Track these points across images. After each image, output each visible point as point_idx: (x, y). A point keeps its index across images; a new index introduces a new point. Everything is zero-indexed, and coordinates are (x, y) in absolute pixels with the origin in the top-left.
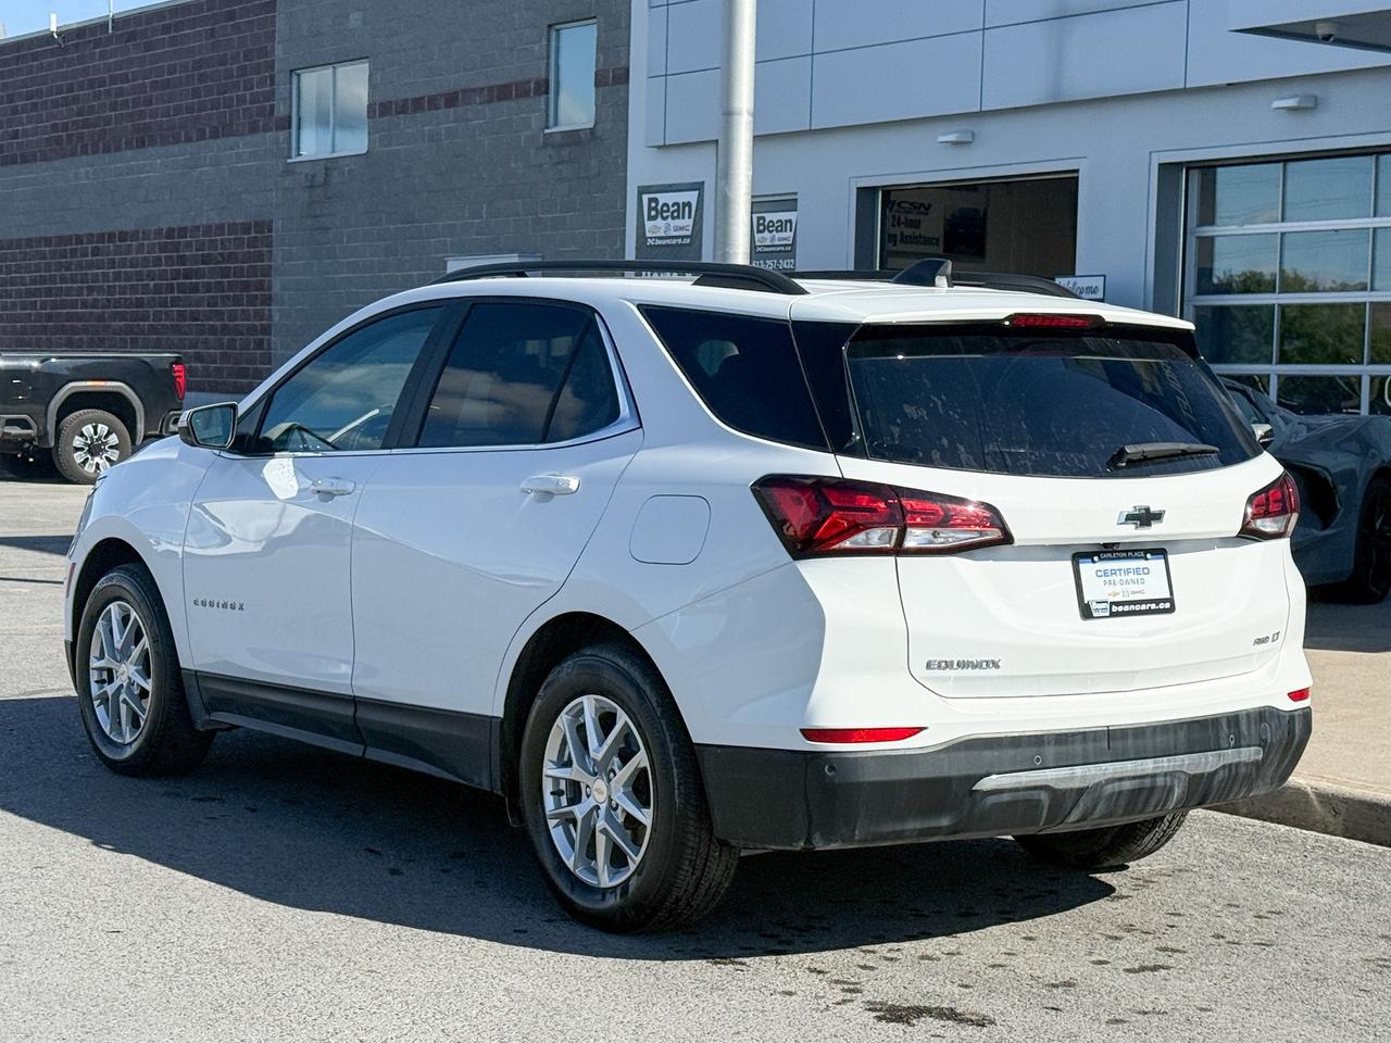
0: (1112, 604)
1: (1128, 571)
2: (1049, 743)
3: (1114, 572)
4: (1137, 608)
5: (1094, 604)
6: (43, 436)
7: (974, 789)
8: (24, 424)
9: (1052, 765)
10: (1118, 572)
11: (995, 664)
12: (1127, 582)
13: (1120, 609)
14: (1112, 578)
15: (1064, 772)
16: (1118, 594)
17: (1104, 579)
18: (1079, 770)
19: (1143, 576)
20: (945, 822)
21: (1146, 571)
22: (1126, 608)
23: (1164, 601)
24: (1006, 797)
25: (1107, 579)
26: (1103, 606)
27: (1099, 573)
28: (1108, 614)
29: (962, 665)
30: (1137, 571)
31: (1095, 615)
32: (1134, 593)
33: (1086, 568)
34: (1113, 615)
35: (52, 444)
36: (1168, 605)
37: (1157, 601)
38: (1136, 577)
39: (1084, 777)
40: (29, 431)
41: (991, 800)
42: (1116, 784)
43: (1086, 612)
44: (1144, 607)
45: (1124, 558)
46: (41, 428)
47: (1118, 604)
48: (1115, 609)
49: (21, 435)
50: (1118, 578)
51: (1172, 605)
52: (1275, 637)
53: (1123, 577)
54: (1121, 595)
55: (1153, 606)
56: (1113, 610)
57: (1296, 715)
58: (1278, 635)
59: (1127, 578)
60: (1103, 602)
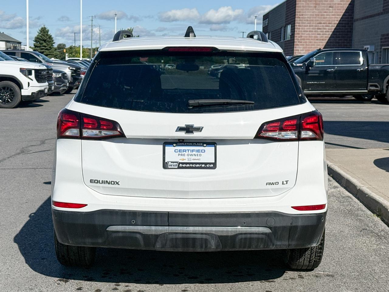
0: (180, 163)
1: (193, 151)
2: (139, 216)
3: (185, 151)
4: (194, 166)
5: (170, 163)
6: (382, 90)
7: (107, 229)
8: (376, 86)
9: (140, 224)
10: (187, 151)
11: (117, 183)
12: (191, 155)
13: (184, 166)
14: (183, 153)
15: (145, 228)
16: (185, 159)
17: (178, 153)
18: (153, 228)
19: (201, 153)
20: (100, 241)
21: (203, 151)
22: (188, 165)
23: (210, 164)
24: (120, 235)
25: (180, 153)
26: (175, 164)
27: (176, 151)
28: (177, 167)
29: (103, 182)
30: (198, 151)
31: (170, 167)
32: (194, 159)
33: (169, 149)
34: (179, 168)
35: (385, 92)
36: (212, 166)
37: (206, 164)
38: (197, 153)
39: (155, 230)
40: (377, 88)
41: (114, 235)
42: (174, 235)
43: (165, 166)
44: (197, 166)
46: (382, 87)
47: (183, 163)
48: (181, 165)
49: (376, 90)
50: (186, 153)
51: (214, 166)
52: (285, 183)
53: (190, 153)
54: (187, 160)
55: (203, 166)
56: (180, 166)
57: (300, 217)
58: (287, 181)
59: (192, 153)
60: (175, 162)
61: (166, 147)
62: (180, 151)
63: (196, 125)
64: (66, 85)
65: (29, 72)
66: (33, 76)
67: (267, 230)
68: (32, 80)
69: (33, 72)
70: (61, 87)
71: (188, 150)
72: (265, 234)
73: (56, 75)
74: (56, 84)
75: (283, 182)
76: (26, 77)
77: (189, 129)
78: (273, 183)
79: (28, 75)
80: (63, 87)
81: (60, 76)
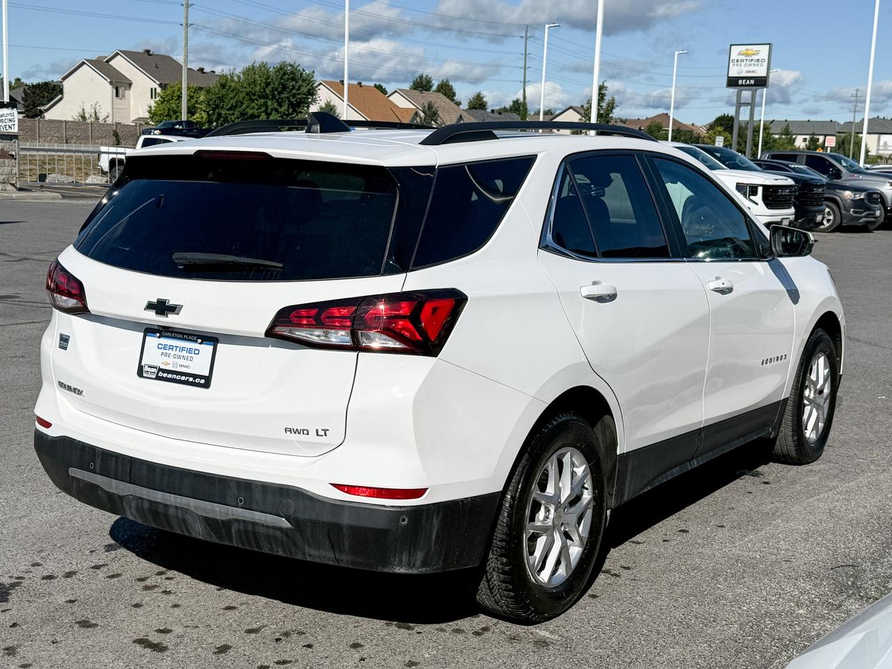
0: (160, 370)
1: (182, 349)
2: (98, 457)
3: (171, 348)
4: (178, 377)
5: (146, 367)
9: (98, 472)
10: (175, 348)
12: (179, 357)
13: (165, 375)
14: (169, 352)
15: (105, 480)
16: (169, 364)
17: (162, 350)
18: (114, 482)
19: (192, 355)
21: (197, 352)
22: (170, 376)
23: (201, 377)
25: (165, 351)
26: (153, 370)
27: (160, 346)
28: (154, 377)
30: (190, 351)
31: (144, 375)
32: (181, 366)
33: (152, 341)
34: (158, 378)
36: (203, 381)
37: (195, 376)
38: (188, 354)
39: (116, 487)
43: (140, 373)
44: (183, 378)
45: (179, 339)
47: (164, 371)
48: (161, 374)
50: (173, 353)
51: (206, 382)
52: (321, 433)
53: (178, 353)
54: (171, 365)
55: (191, 379)
56: (159, 375)
57: (348, 506)
58: (325, 431)
59: (180, 354)
60: (154, 368)
61: (147, 337)
62: (165, 347)
63: (172, 302)
64: (873, 214)
65: (753, 190)
66: (758, 198)
67: (284, 523)
68: (757, 204)
69: (760, 190)
70: (861, 218)
71: (177, 347)
72: (281, 529)
73: (855, 195)
74: (851, 212)
75: (317, 431)
76: (746, 198)
77: (161, 307)
78: (297, 430)
79: (749, 195)
80: (865, 217)
81: (862, 197)
